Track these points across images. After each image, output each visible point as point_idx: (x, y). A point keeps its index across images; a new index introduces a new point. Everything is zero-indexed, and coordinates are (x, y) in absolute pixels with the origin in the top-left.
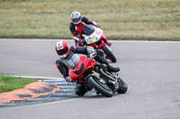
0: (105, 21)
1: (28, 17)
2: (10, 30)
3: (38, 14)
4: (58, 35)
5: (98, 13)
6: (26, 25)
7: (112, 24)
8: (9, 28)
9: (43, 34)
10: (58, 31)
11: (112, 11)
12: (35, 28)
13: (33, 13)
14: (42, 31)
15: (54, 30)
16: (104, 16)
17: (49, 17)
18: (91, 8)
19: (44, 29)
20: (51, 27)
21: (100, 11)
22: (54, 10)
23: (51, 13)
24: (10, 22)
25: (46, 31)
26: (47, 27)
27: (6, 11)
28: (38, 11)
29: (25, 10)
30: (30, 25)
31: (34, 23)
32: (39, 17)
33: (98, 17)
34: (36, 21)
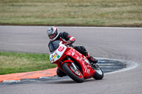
0: (130, 12)
1: (69, 9)
2: (55, 20)
3: (76, 7)
4: (92, 23)
5: (124, 6)
6: (67, 15)
7: (134, 15)
8: (53, 18)
9: (80, 23)
11: (135, 5)
12: (74, 18)
13: (73, 6)
14: (79, 20)
15: (89, 19)
16: (129, 8)
17: (85, 9)
18: (118, 2)
19: (81, 19)
20: (86, 17)
21: (126, 4)
22: (89, 4)
23: (86, 6)
24: (54, 13)
25: (82, 20)
26: (84, 17)
27: (51, 4)
28: (77, 4)
29: (66, 4)
30: (70, 16)
31: (73, 14)
32: (77, 9)
33: (124, 9)
34: (75, 12)
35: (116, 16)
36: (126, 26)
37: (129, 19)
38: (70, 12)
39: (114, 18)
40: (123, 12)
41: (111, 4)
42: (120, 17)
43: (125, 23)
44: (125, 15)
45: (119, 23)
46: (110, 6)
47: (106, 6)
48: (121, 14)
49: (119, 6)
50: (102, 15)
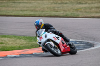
0: (97, 8)
1: (54, 5)
2: (44, 13)
3: (59, 4)
4: (70, 15)
5: (93, 3)
6: (52, 10)
8: (43, 11)
9: (62, 15)
10: (70, 13)
12: (57, 11)
13: (57, 3)
14: (61, 13)
15: (68, 12)
16: (96, 5)
17: (65, 5)
18: (88, 1)
19: (62, 12)
20: (66, 11)
21: (94, 2)
22: (68, 2)
23: (66, 3)
24: (43, 8)
26: (64, 11)
27: (41, 2)
28: (59, 2)
29: (52, 2)
30: (54, 10)
31: (56, 8)
32: (60, 6)
33: (92, 5)
34: (58, 8)
35: (87, 10)
36: (94, 17)
37: (96, 12)
38: (54, 7)
39: (86, 12)
40: (92, 8)
41: (83, 2)
42: (90, 11)
43: (93, 15)
44: (93, 9)
45: (89, 16)
46: (82, 4)
47: (80, 3)
48: (90, 9)
49: (89, 4)
50: (77, 10)
